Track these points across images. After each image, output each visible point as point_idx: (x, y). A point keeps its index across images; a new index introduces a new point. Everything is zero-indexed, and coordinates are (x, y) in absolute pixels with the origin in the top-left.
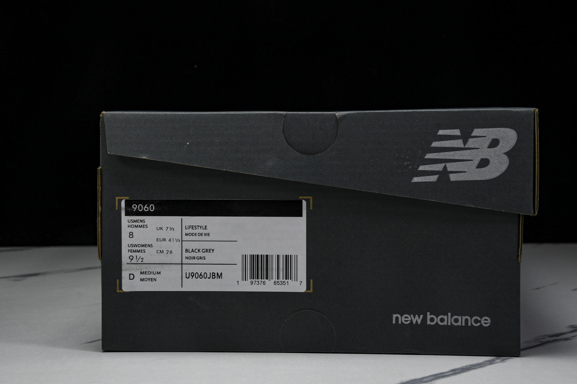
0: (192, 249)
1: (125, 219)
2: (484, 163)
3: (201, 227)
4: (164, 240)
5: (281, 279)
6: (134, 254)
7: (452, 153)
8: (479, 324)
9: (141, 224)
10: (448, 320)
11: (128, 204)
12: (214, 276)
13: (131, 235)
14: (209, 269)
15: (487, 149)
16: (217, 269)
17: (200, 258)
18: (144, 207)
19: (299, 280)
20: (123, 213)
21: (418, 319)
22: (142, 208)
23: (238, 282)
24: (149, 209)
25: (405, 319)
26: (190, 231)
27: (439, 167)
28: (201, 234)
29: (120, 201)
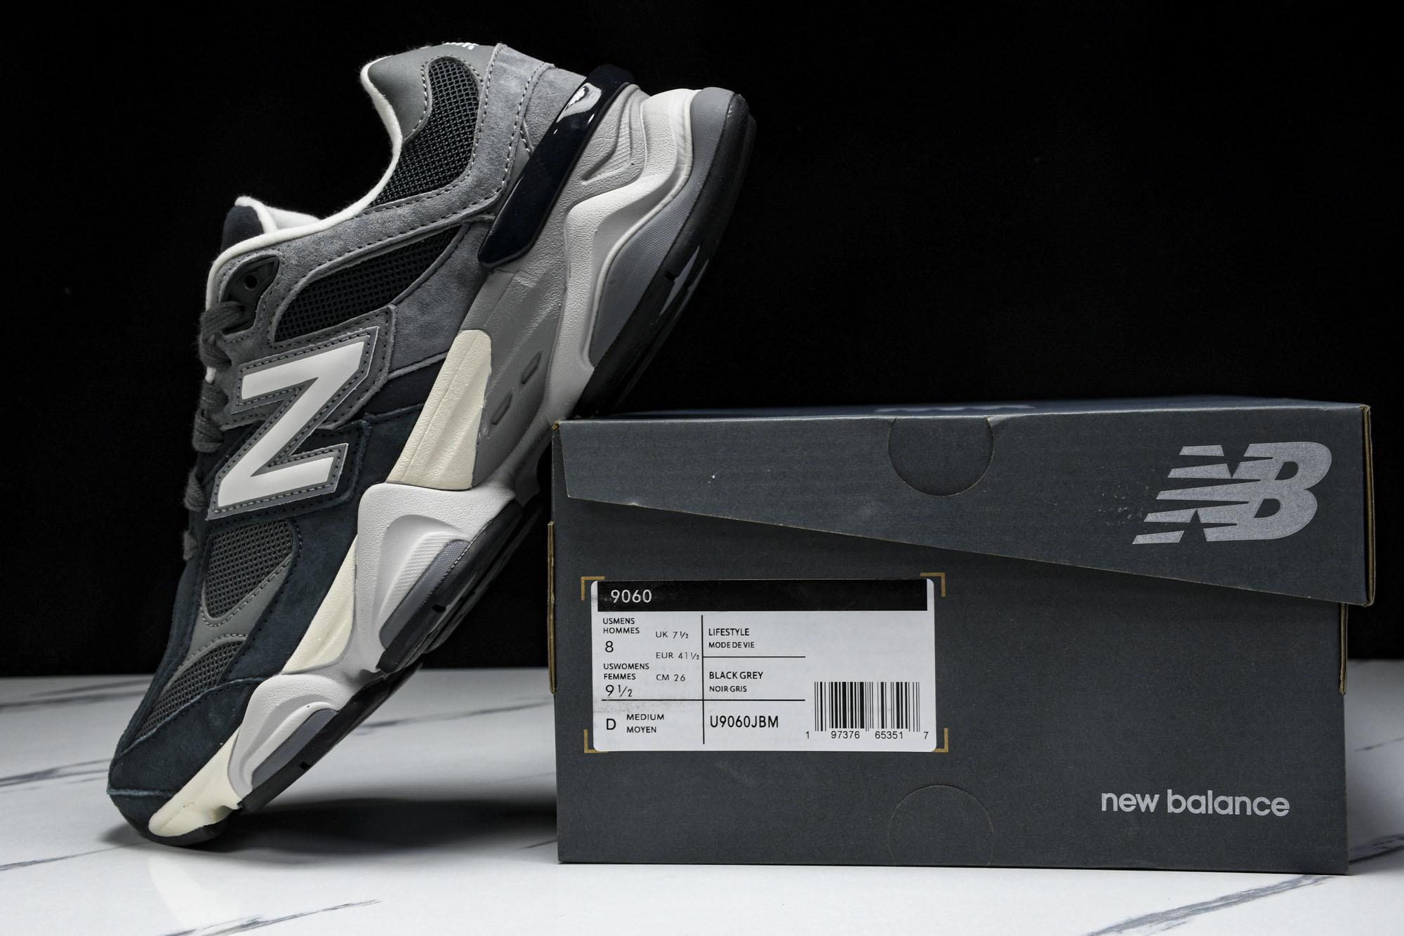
0: (723, 673)
1: (598, 619)
2: (1269, 508)
3: (737, 632)
4: (671, 655)
5: (889, 728)
6: (615, 683)
7: (1208, 489)
8: (1267, 812)
9: (627, 626)
10: (1208, 803)
11: (604, 589)
12: (763, 721)
13: (609, 646)
14: (754, 710)
15: (1274, 481)
16: (768, 710)
17: (738, 688)
18: (632, 594)
19: (923, 729)
20: (594, 605)
21: (1149, 803)
22: (629, 596)
23: (808, 733)
24: (642, 598)
25: (1125, 803)
26: (718, 638)
27: (1184, 516)
28: (739, 645)
29: (589, 584)
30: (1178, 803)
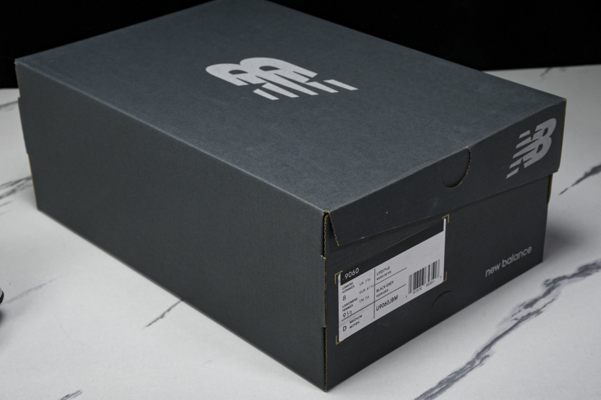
0: (381, 288)
1: (340, 288)
2: (541, 147)
3: (386, 269)
4: (364, 290)
5: (430, 281)
6: (346, 312)
7: (525, 148)
8: (526, 254)
9: (351, 286)
10: (512, 259)
11: (343, 276)
12: (393, 300)
13: (344, 298)
14: (389, 297)
15: (542, 138)
16: (393, 295)
17: (385, 291)
18: (352, 273)
19: (440, 276)
20: (339, 283)
21: (497, 267)
22: (351, 273)
23: (406, 296)
24: (355, 273)
25: (490, 271)
26: (380, 275)
27: (518, 162)
28: (386, 274)
29: (337, 276)
30: (506, 262)
